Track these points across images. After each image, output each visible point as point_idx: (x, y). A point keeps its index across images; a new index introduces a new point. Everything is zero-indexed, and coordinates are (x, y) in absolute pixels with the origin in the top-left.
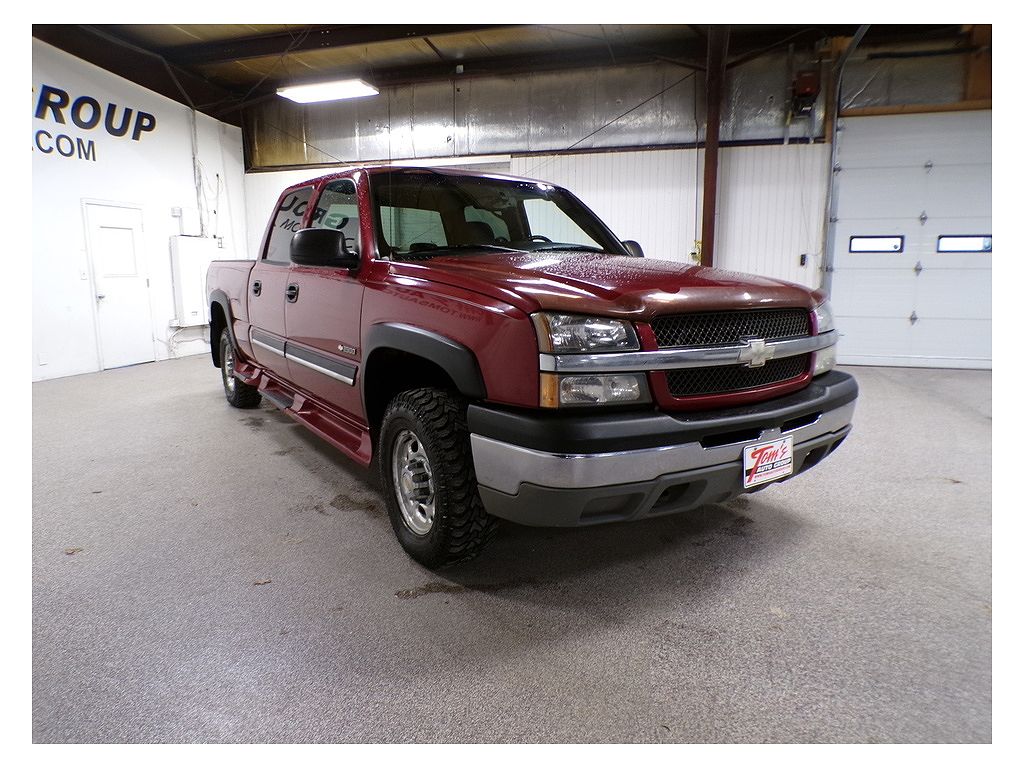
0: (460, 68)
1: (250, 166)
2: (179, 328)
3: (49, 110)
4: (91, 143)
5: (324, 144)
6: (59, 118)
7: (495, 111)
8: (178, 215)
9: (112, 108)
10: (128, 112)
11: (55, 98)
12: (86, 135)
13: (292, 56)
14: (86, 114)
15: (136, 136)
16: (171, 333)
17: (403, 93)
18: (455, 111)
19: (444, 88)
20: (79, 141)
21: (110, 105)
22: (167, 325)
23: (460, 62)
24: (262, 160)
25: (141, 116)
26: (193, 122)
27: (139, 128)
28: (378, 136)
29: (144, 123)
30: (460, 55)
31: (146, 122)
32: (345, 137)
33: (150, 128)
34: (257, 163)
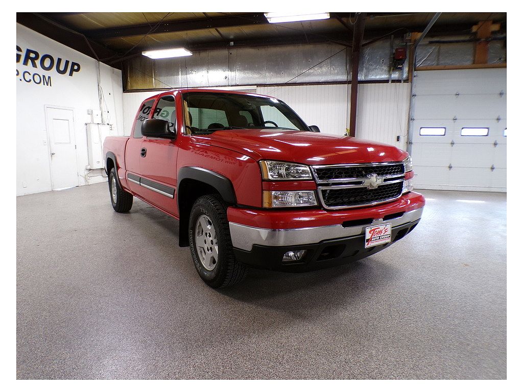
0: (232, 43)
1: (125, 90)
2: (90, 170)
3: (30, 61)
4: (49, 77)
5: (163, 79)
6: (34, 65)
7: (249, 65)
8: (90, 113)
9: (59, 60)
10: (67, 62)
11: (32, 55)
12: (47, 74)
13: (149, 36)
14: (47, 63)
15: (71, 74)
16: (87, 172)
17: (204, 54)
18: (229, 64)
19: (224, 53)
20: (44, 76)
21: (59, 58)
22: (84, 168)
23: (232, 40)
24: (131, 86)
25: (74, 64)
26: (98, 68)
27: (72, 70)
28: (191, 75)
29: (75, 68)
30: (232, 37)
31: (76, 67)
32: (174, 76)
33: (78, 70)
34: (129, 88)
